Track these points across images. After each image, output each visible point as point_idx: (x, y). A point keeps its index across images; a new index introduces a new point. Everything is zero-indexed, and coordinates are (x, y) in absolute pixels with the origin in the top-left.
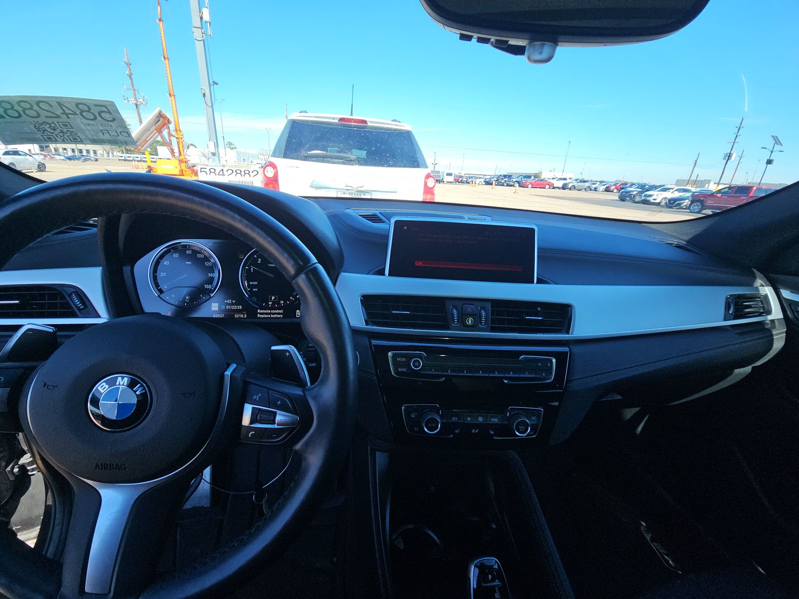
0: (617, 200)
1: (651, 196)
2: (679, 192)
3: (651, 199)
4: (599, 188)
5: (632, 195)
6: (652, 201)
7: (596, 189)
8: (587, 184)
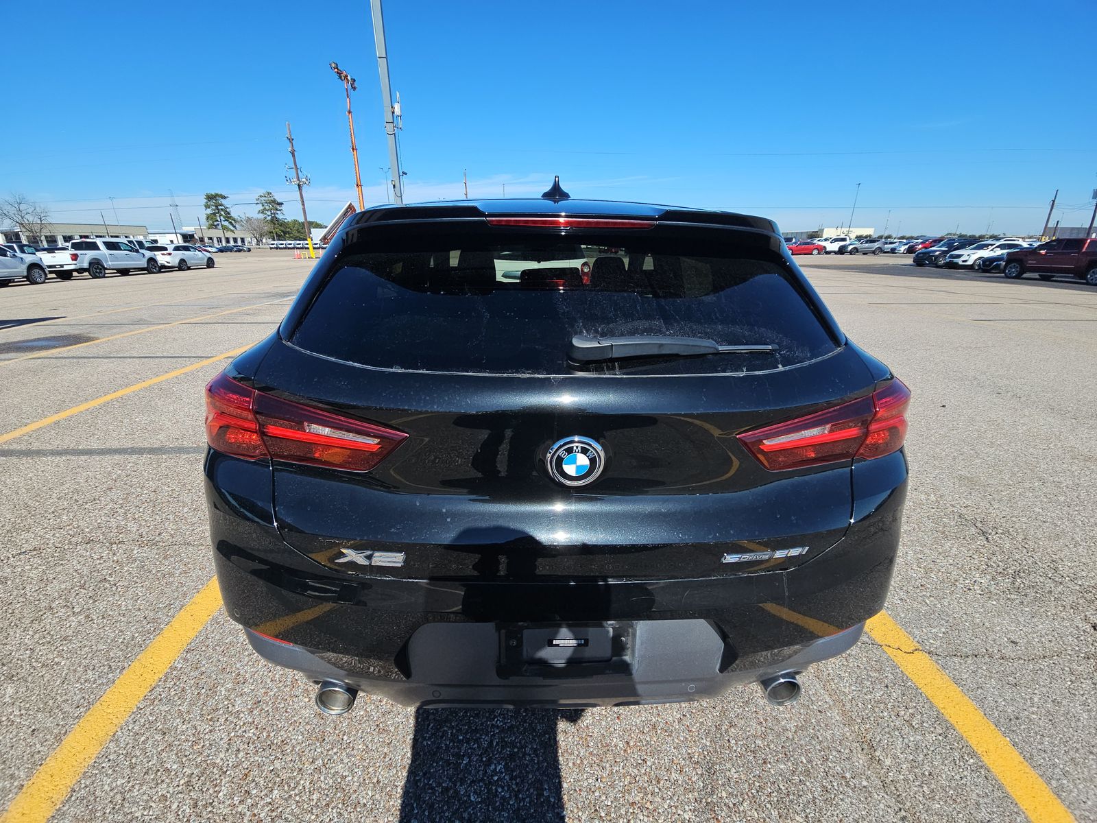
0: (911, 265)
1: (959, 256)
2: (1001, 249)
3: (960, 261)
4: (898, 249)
5: (933, 256)
6: (961, 263)
8: (876, 245)
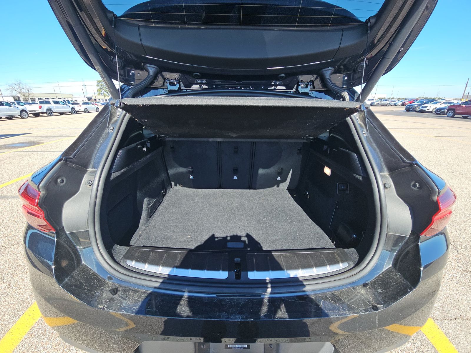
0: (404, 111)
1: (426, 107)
5: (414, 107)
7: (395, 105)
8: (388, 102)
